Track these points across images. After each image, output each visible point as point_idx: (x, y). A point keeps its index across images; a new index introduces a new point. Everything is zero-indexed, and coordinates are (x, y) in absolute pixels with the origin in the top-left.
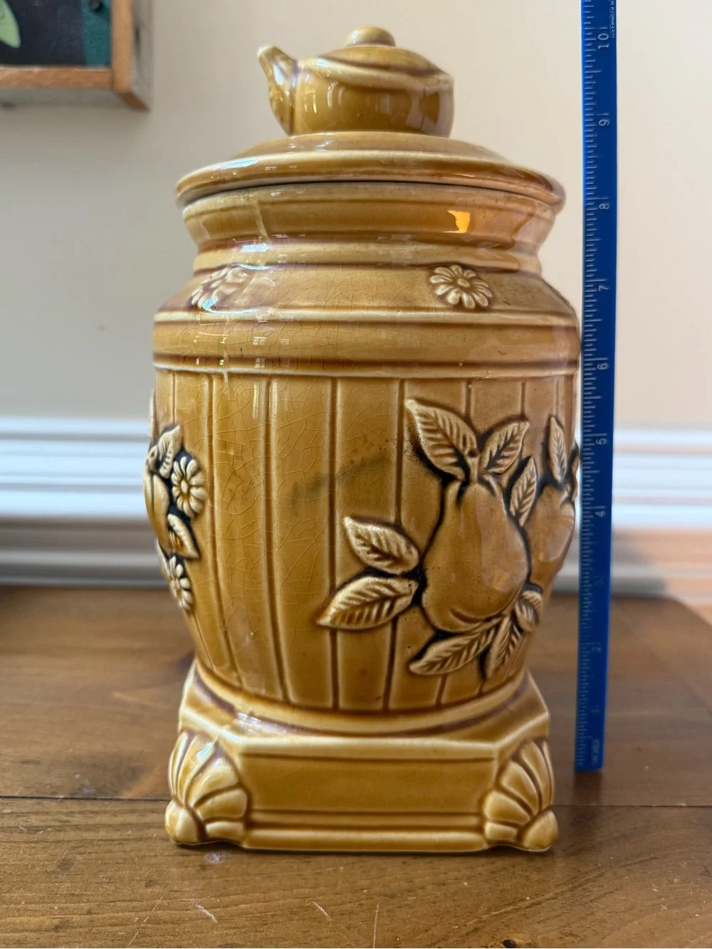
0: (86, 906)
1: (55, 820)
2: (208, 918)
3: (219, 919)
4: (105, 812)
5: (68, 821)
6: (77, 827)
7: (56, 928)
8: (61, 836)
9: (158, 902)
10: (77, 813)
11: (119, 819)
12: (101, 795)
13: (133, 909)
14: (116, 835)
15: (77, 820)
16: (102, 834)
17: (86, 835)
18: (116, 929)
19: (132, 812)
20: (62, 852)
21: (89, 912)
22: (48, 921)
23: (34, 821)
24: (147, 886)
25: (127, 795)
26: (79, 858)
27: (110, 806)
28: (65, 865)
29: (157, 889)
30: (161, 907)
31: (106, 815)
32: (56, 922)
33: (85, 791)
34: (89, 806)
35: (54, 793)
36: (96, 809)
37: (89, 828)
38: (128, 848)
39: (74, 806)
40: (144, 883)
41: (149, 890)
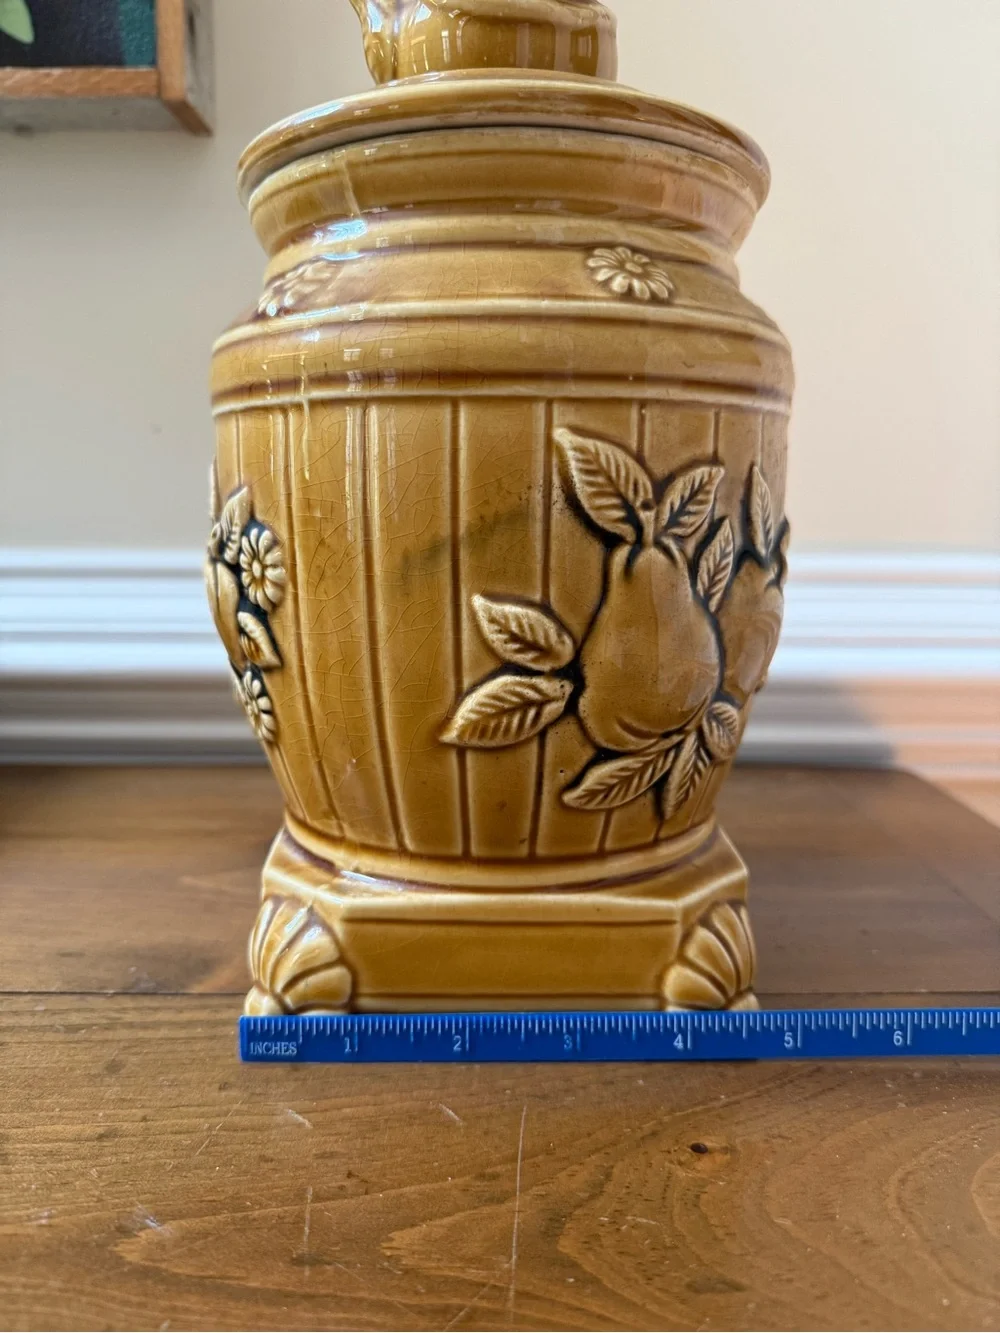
0: (140, 1113)
1: (103, 1017)
2: (301, 1124)
3: (316, 1124)
4: (166, 1009)
5: (120, 1018)
6: (131, 1025)
7: (101, 1137)
8: (110, 1035)
9: (236, 1106)
10: (131, 1010)
11: (186, 1016)
12: (160, 988)
13: (203, 1114)
14: (182, 1033)
15: (129, 1017)
16: (163, 1032)
17: (141, 1034)
18: (179, 1137)
19: (203, 1007)
20: (110, 1053)
21: (144, 1119)
22: (89, 1130)
23: (75, 1019)
24: (222, 1088)
25: (197, 989)
26: (134, 1059)
27: (177, 1002)
28: (113, 1067)
29: (234, 1093)
30: (238, 1112)
31: (168, 1011)
32: (101, 1130)
33: (143, 985)
34: (147, 1002)
35: (101, 988)
36: (154, 1005)
37: (145, 1026)
39: (128, 1002)
40: (217, 1085)
41: (223, 1094)
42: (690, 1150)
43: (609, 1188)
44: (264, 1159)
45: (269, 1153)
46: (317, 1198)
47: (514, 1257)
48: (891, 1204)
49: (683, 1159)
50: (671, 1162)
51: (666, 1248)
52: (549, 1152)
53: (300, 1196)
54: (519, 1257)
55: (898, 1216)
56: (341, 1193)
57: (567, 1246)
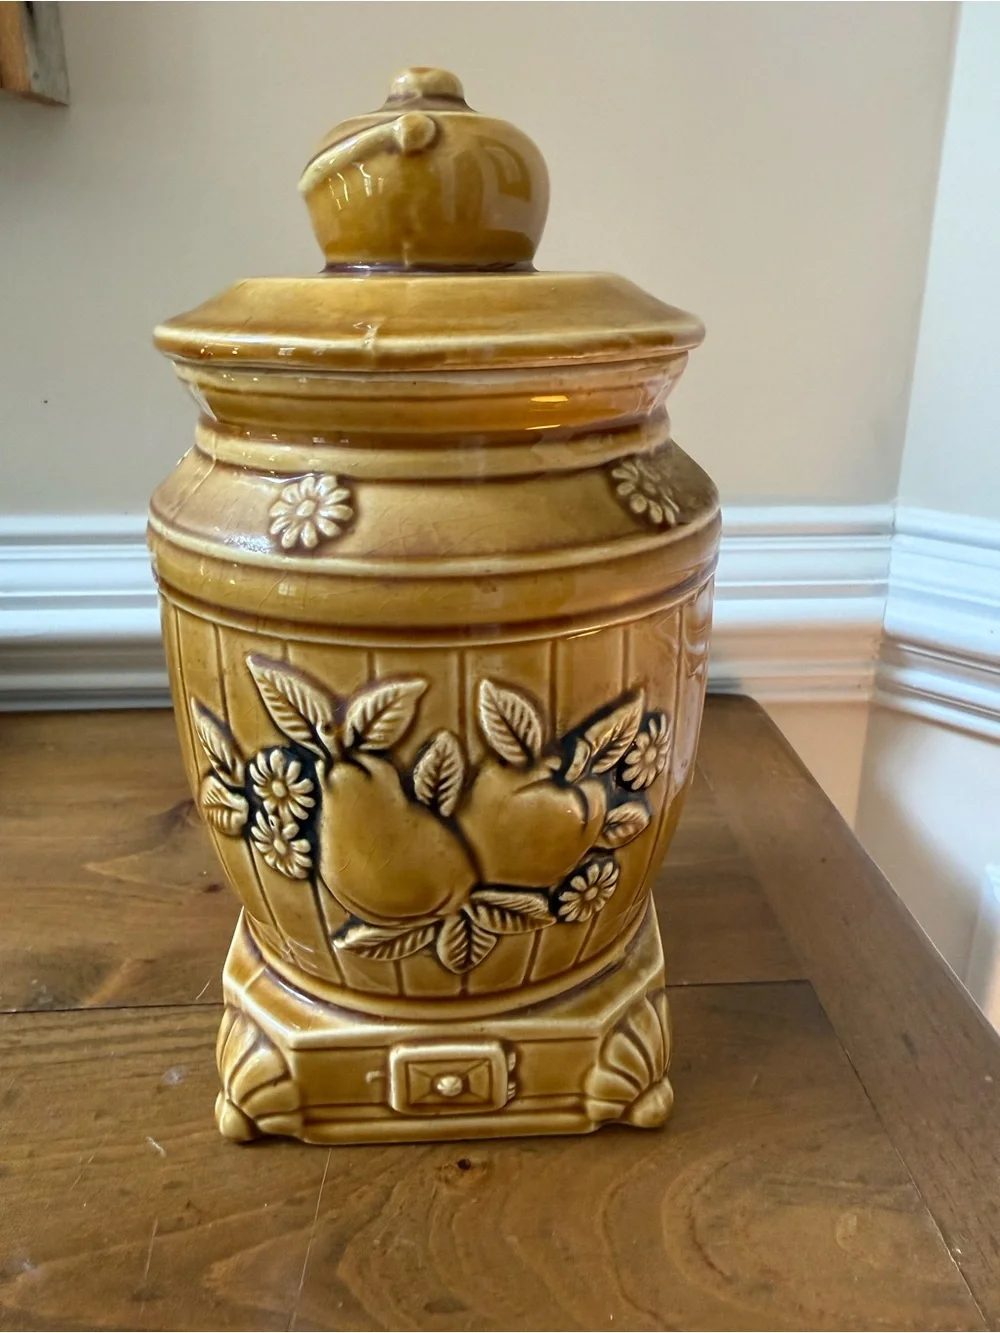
0: (27, 1148)
1: (5, 1041)
2: (157, 1153)
3: (169, 1152)
4: (61, 1027)
5: (19, 1042)
6: (27, 1048)
8: (9, 1061)
9: (106, 1137)
10: (29, 1031)
11: (76, 1035)
12: (60, 1004)
13: (79, 1148)
14: (69, 1055)
15: (30, 1039)
16: (55, 1055)
18: (57, 1173)
19: (90, 1024)
20: (8, 1082)
21: (31, 1155)
24: (98, 1117)
25: (88, 1003)
26: (27, 1087)
27: (69, 1019)
28: (9, 1098)
29: (107, 1121)
30: (108, 1144)
31: (60, 1030)
33: (42, 1001)
34: (44, 1020)
35: (5, 1006)
36: (50, 1023)
37: (40, 1049)
38: (81, 1071)
40: (94, 1114)
41: (98, 1122)
42: (456, 1166)
43: (386, 1210)
44: (123, 1193)
45: (128, 1186)
46: (160, 1232)
47: (302, 1284)
48: (598, 1219)
49: (450, 1176)
50: (440, 1180)
51: (417, 1269)
52: (347, 1173)
53: (148, 1230)
54: (305, 1284)
55: (599, 1231)
56: (179, 1225)
57: (343, 1271)
